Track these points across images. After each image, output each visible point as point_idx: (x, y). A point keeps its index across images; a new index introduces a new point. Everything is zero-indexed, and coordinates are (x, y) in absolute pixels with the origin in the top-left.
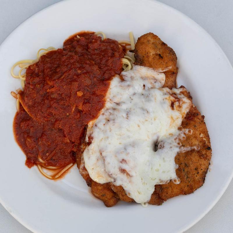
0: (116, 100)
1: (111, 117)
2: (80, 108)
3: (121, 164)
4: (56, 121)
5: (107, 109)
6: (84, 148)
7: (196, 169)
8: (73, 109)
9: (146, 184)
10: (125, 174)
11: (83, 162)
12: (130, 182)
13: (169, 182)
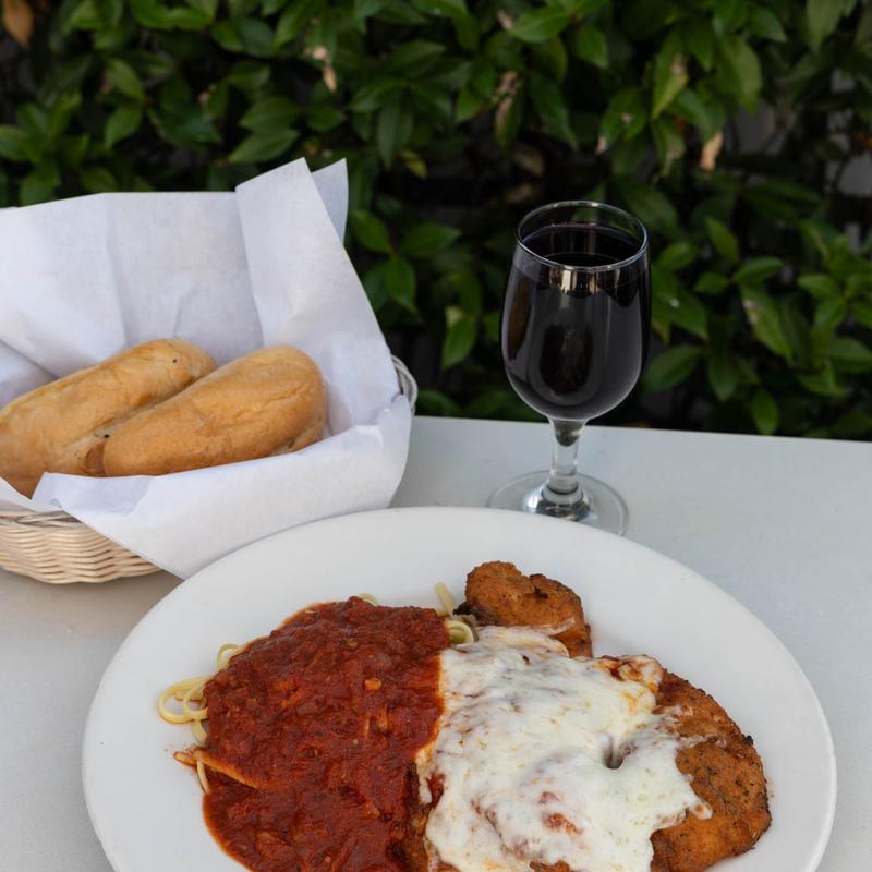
0: (469, 689)
1: (472, 722)
2: (383, 724)
3: (543, 807)
4: (329, 765)
5: (454, 714)
6: (422, 823)
7: (738, 783)
8: (367, 728)
9: (627, 841)
10: (563, 829)
11: (434, 852)
12: (581, 848)
13: (684, 815)
